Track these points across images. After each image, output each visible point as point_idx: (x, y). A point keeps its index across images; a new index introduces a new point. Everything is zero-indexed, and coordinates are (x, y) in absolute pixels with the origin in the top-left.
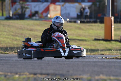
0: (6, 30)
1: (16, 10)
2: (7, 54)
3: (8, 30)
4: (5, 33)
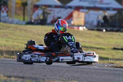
0: (23, 35)
1: (38, 16)
2: (13, 58)
3: (25, 35)
4: (20, 38)
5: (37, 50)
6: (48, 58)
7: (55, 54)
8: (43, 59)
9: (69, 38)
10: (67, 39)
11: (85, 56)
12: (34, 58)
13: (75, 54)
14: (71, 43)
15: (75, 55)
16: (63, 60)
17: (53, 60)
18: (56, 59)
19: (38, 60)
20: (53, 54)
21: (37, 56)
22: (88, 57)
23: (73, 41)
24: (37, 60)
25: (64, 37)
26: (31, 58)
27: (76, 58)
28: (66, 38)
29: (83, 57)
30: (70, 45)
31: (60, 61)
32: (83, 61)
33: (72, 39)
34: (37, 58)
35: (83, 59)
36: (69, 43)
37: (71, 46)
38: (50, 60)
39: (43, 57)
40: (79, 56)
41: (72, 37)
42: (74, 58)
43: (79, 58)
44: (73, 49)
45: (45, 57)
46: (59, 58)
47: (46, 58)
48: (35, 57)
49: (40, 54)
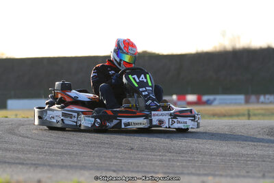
5: (76, 102)
6: (98, 120)
7: (112, 111)
8: (86, 122)
9: (140, 79)
10: (138, 81)
11: (174, 116)
12: (69, 119)
13: (153, 112)
14: (144, 89)
15: (154, 115)
16: (128, 124)
17: (108, 124)
18: (115, 122)
19: (76, 122)
20: (109, 112)
21: (76, 114)
22: (180, 119)
23: (150, 84)
24: (75, 124)
25: (130, 76)
26: (63, 118)
27: (155, 122)
28: (134, 78)
29: (171, 120)
30: (143, 93)
31: (123, 127)
32: (169, 127)
33: (147, 81)
34: (75, 120)
36: (141, 89)
37: (145, 96)
38: (101, 125)
39: (86, 118)
40: (161, 118)
41: (148, 76)
42: (151, 121)
43: (161, 122)
44: (150, 101)
45: (92, 117)
46: (121, 120)
47: (93, 119)
48: (71, 116)
49: (82, 112)
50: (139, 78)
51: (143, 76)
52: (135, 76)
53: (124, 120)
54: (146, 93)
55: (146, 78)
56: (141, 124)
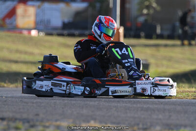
5: (64, 73)
6: (88, 89)
7: (101, 80)
8: (78, 90)
9: (123, 52)
10: (120, 53)
11: (155, 85)
12: (58, 88)
13: (137, 81)
14: (127, 61)
15: (138, 84)
16: (115, 92)
17: (96, 92)
18: (103, 90)
19: (65, 91)
20: (98, 81)
21: (65, 84)
22: (160, 87)
23: (131, 57)
24: (64, 92)
25: (113, 49)
26: (52, 87)
27: (139, 90)
28: (117, 51)
29: (152, 88)
30: (126, 65)
31: (110, 94)
32: (151, 95)
33: (128, 54)
34: (64, 88)
35: (152, 91)
36: (123, 61)
37: (128, 67)
38: (91, 93)
39: (76, 87)
40: (144, 86)
41: (129, 49)
42: (135, 89)
43: (144, 90)
44: (132, 72)
45: (82, 86)
46: (109, 88)
47: (83, 88)
48: (60, 85)
49: (71, 81)
50: (121, 51)
51: (124, 49)
52: (118, 49)
53: (112, 88)
54: (129, 64)
55: (127, 51)
56: (126, 92)
